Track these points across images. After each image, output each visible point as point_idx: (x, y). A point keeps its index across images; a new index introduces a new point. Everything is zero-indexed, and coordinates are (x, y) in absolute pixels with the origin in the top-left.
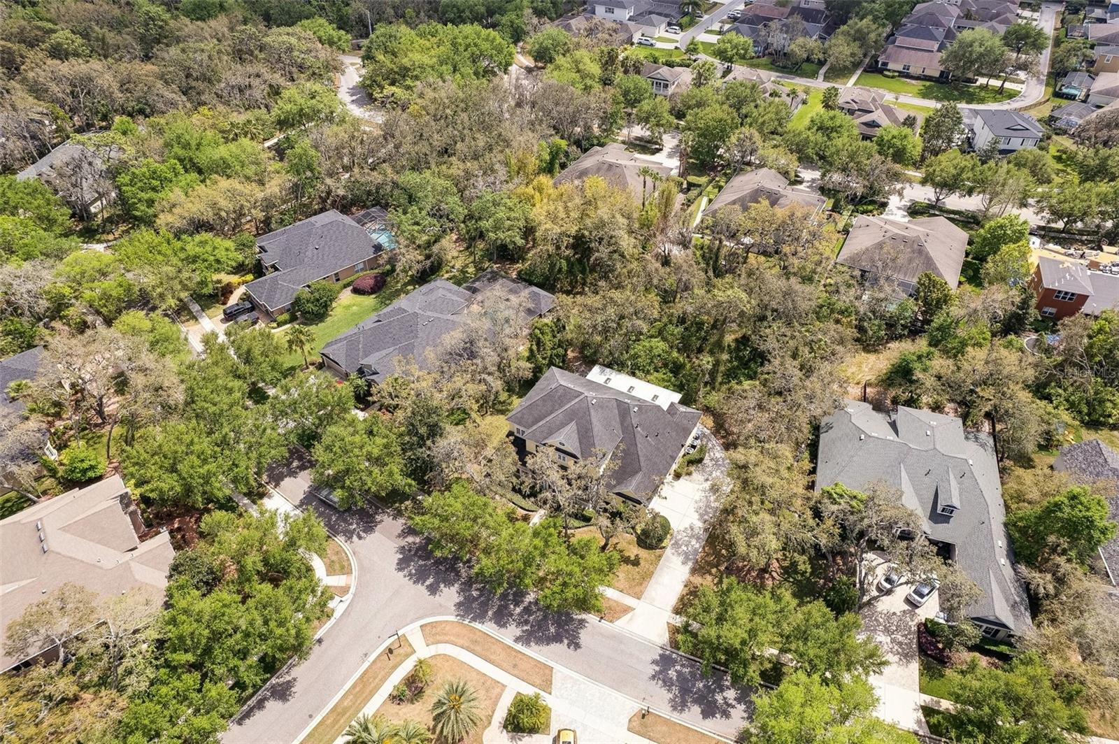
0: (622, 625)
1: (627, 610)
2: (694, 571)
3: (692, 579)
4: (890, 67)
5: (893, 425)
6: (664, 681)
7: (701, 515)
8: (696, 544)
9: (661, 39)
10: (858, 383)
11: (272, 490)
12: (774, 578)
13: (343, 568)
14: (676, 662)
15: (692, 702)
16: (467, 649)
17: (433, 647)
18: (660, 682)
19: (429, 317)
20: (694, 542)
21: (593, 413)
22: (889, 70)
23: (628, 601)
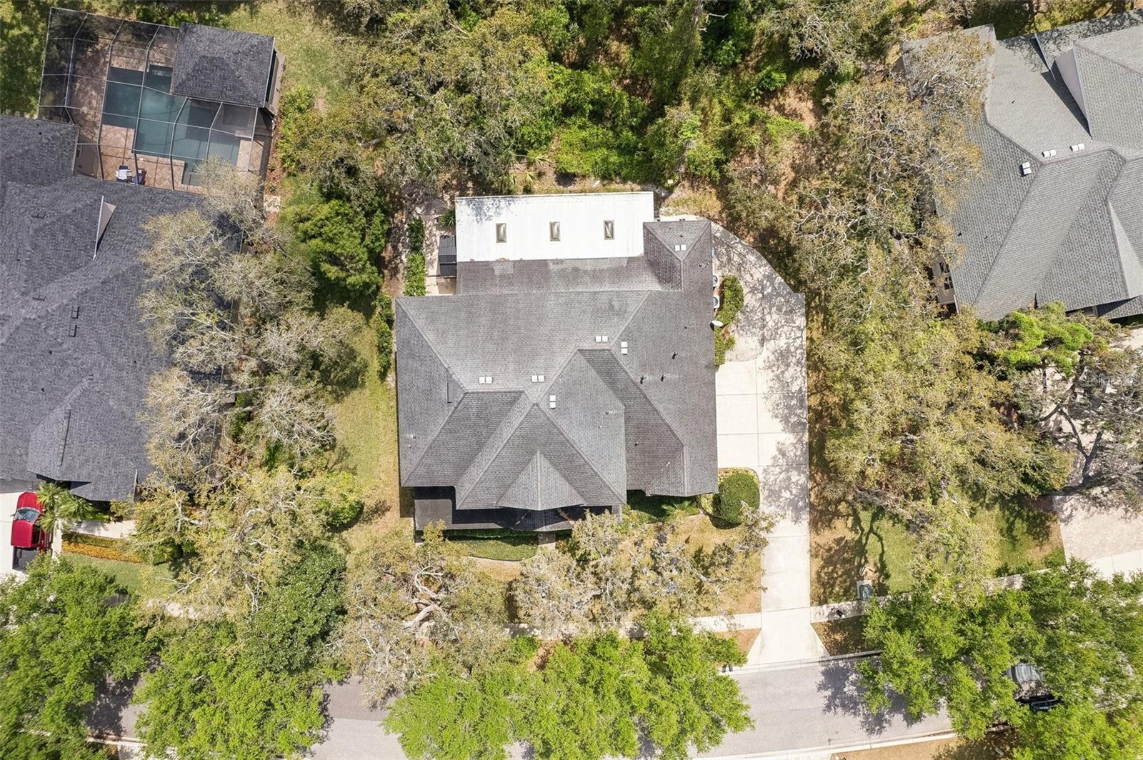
0: (754, 661)
1: (750, 636)
2: (815, 525)
3: (818, 539)
6: (844, 706)
7: (785, 420)
8: (799, 478)
11: (119, 744)
14: (848, 671)
15: (889, 712)
18: (839, 710)
20: (795, 477)
23: (746, 621)
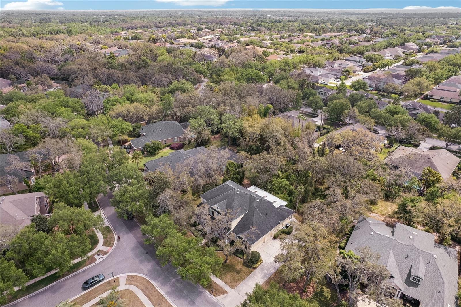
0: (218, 299)
1: (225, 292)
4: (434, 97)
5: (393, 233)
8: (272, 271)
9: (331, 83)
10: (383, 215)
11: (101, 210)
12: (307, 296)
13: (110, 244)
16: (142, 291)
17: (128, 286)
19: (188, 155)
20: (272, 269)
21: (236, 197)
22: (433, 99)
23: (227, 288)
